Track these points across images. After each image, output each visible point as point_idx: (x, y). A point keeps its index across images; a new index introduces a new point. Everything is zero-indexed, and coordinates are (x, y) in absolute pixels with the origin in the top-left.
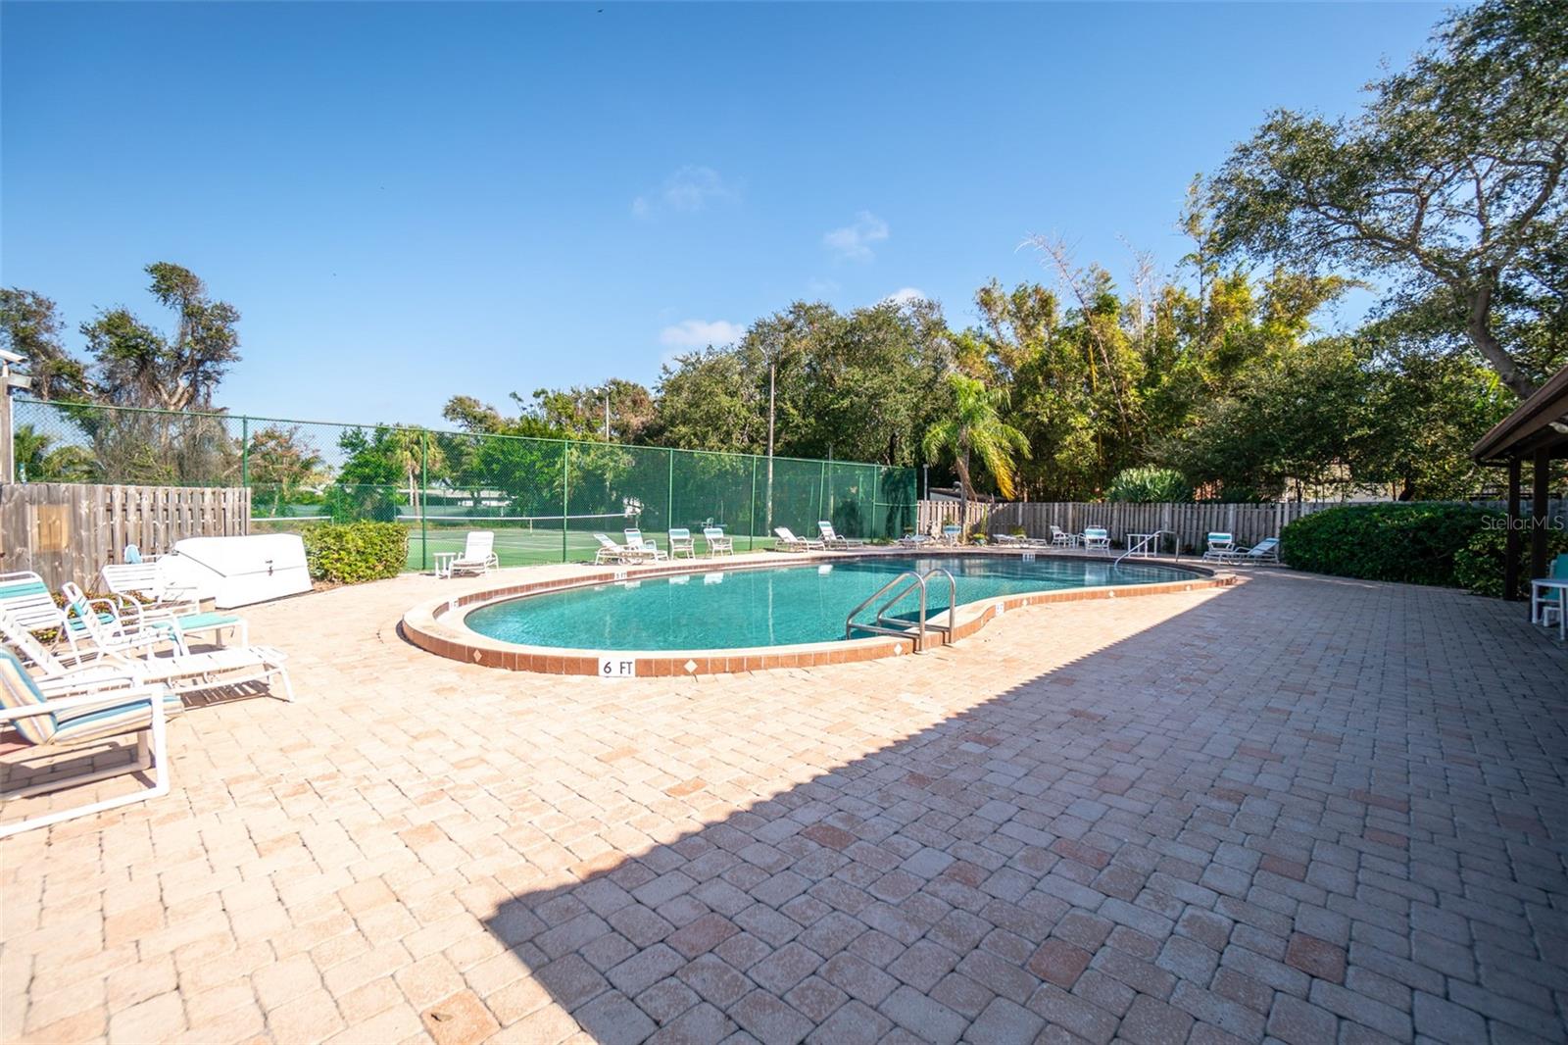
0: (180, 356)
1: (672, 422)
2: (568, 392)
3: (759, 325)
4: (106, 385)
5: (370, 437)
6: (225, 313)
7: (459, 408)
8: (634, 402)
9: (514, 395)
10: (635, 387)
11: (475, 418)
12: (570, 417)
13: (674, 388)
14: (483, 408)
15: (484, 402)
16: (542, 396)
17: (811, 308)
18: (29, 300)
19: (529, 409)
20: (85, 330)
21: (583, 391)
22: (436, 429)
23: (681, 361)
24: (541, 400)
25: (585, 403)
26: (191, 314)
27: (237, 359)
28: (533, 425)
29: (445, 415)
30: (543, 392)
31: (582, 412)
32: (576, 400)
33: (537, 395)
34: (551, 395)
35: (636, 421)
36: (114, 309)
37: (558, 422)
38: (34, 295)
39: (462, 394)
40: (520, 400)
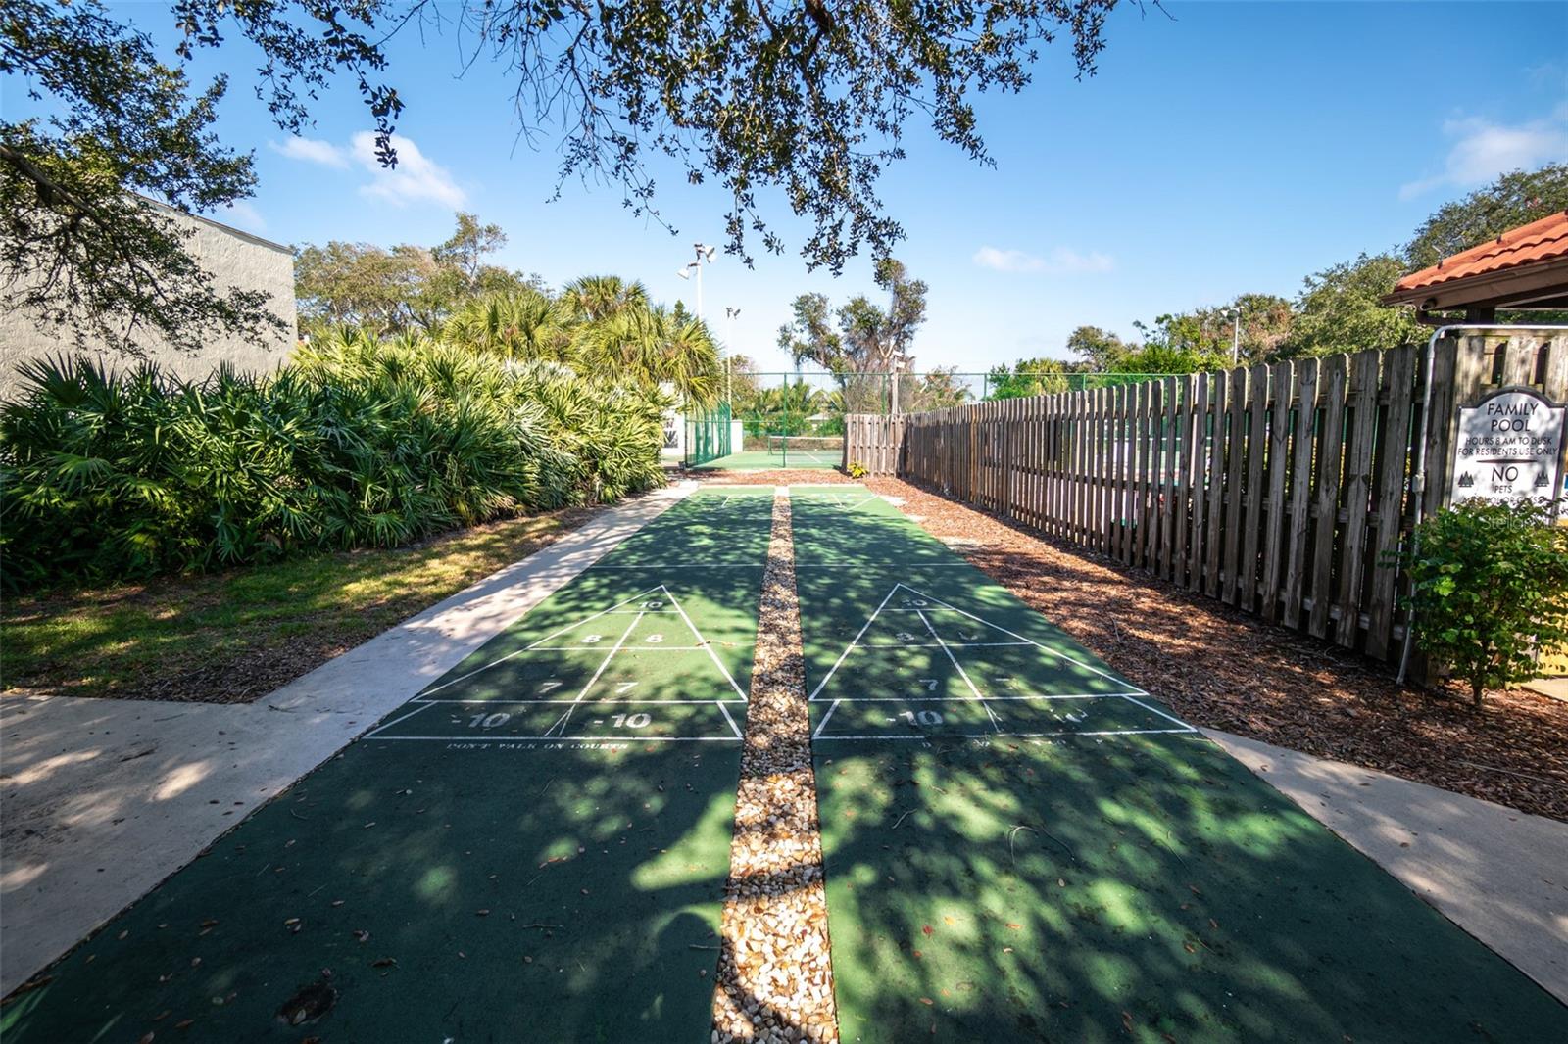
0: (891, 323)
1: (1309, 341)
2: (1192, 314)
3: (1445, 212)
4: (850, 348)
5: (1012, 372)
6: (920, 288)
7: (1083, 339)
8: (1271, 319)
9: (1137, 324)
10: (1271, 299)
11: (1097, 346)
12: (1196, 341)
13: (1314, 305)
14: (1105, 336)
15: (1106, 330)
16: (1166, 322)
17: (1534, 177)
18: (817, 299)
19: (1153, 335)
20: (839, 313)
21: (1210, 311)
22: (1061, 359)
23: (1325, 276)
24: (1164, 326)
25: (1212, 324)
26: (899, 292)
27: (924, 320)
28: (1158, 351)
29: (1070, 346)
30: (1167, 317)
31: (1208, 333)
32: (1202, 321)
33: (1160, 321)
34: (1174, 319)
35: (1268, 340)
36: (857, 296)
37: (1183, 347)
38: (819, 296)
39: (1085, 325)
40: (1144, 327)
